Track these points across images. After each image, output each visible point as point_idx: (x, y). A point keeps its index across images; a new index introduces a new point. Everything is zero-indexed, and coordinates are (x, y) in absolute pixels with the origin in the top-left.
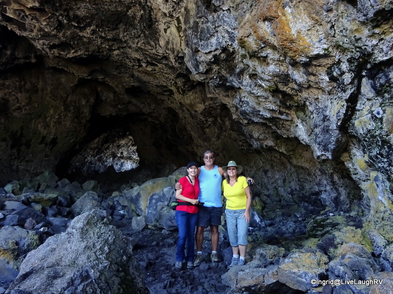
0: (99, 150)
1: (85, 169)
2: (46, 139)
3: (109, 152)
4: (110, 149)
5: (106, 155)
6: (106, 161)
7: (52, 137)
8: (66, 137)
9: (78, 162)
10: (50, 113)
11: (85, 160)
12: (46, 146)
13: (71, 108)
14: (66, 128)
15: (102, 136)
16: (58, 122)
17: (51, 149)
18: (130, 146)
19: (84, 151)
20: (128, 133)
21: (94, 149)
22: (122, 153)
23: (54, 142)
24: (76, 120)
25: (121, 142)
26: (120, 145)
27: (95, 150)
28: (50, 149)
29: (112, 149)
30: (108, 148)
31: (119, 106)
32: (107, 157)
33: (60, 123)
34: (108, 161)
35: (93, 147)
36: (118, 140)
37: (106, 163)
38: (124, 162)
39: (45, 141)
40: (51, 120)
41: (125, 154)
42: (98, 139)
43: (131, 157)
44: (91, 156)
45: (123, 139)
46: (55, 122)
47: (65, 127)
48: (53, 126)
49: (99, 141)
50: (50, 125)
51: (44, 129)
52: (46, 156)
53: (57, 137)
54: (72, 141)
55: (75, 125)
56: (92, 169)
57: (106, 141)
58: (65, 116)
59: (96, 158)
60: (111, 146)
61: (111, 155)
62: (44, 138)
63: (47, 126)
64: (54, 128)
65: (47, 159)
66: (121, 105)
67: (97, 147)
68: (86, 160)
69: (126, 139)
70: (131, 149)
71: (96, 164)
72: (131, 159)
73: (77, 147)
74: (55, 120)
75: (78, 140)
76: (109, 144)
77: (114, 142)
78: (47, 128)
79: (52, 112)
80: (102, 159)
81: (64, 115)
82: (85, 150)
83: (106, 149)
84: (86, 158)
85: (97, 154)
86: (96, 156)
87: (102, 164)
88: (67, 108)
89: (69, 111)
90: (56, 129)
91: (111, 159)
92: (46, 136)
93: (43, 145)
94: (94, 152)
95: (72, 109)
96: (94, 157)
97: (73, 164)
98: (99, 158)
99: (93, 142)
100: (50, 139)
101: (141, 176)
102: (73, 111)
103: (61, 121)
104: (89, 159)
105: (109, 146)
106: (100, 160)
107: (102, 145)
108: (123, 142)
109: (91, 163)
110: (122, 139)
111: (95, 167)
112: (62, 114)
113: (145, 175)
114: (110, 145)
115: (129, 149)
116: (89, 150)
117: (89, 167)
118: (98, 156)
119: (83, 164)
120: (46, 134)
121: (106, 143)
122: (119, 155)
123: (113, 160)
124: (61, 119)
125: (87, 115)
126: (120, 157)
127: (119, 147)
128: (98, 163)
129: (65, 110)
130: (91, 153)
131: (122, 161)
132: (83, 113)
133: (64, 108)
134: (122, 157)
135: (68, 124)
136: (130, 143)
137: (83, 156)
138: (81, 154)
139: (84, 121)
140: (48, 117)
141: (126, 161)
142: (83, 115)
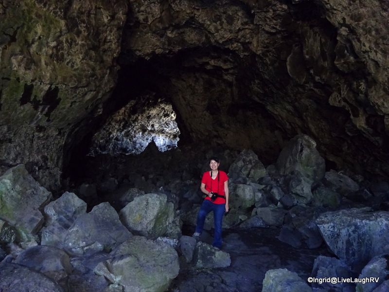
0: (126, 122)
1: (111, 146)
2: (34, 92)
3: (138, 125)
4: (139, 121)
5: (135, 129)
6: (135, 137)
7: (46, 88)
8: (76, 88)
9: (102, 138)
10: (36, 33)
11: (109, 136)
12: (36, 108)
13: (82, 27)
14: (75, 70)
15: (128, 106)
16: (57, 56)
17: (48, 115)
18: (162, 117)
19: (108, 125)
20: (159, 100)
21: (120, 121)
22: (153, 126)
23: (52, 98)
24: (93, 53)
25: (151, 112)
26: (150, 116)
27: (121, 123)
28: (46, 115)
29: (141, 120)
30: (136, 120)
31: (169, 34)
32: (135, 132)
33: (61, 59)
34: (137, 136)
35: (118, 119)
36: (148, 110)
37: (134, 139)
38: (155, 137)
39: (32, 98)
40: (40, 50)
41: (156, 126)
42: (123, 109)
43: (163, 130)
44: (117, 131)
45: (154, 108)
46: (51, 56)
47: (72, 66)
48: (46, 64)
49: (125, 111)
50: (40, 61)
51: (26, 69)
52: (40, 129)
53: (57, 89)
54: (88, 97)
55: (92, 63)
56: (119, 146)
57: (134, 111)
58: (71, 44)
59: (123, 133)
60: (139, 118)
61: (140, 128)
62: (28, 89)
63: (31, 62)
64: (49, 68)
65: (41, 135)
66: (172, 31)
67: (124, 119)
68: (111, 136)
69: (157, 108)
70: (163, 120)
71: (123, 140)
72: (163, 133)
73: (100, 111)
74: (50, 52)
75: (100, 95)
76: (137, 115)
77: (143, 112)
78: (33, 67)
79: (39, 29)
80: (130, 134)
81: (67, 41)
82: (110, 124)
83: (134, 121)
84: (110, 133)
85: (124, 127)
86: (123, 130)
87: (130, 140)
88: (72, 25)
89: (79, 33)
90: (54, 70)
91: (141, 133)
92: (32, 86)
93: (28, 107)
94: (120, 125)
95: (83, 29)
96: (121, 132)
97: (96, 141)
98: (126, 133)
99: (119, 113)
100: (43, 93)
101: (240, 164)
102: (86, 34)
103: (63, 55)
104: (115, 134)
105: (137, 118)
106: (127, 135)
107: (129, 117)
108: (154, 112)
109: (117, 139)
110: (152, 108)
111: (122, 144)
112: (63, 39)
113: (250, 162)
114: (139, 116)
115: (161, 120)
116: (113, 124)
117: (115, 145)
118: (125, 130)
119: (108, 141)
120: (33, 81)
121: (134, 115)
122: (149, 128)
123: (143, 134)
124: (62, 49)
125: (114, 46)
126: (151, 131)
127: (149, 118)
128: (125, 140)
129: (70, 30)
130: (117, 127)
131: (153, 135)
132: (105, 41)
133: (67, 25)
134: (153, 131)
135: (78, 61)
136: (162, 113)
137: (107, 131)
138: (104, 129)
139: (108, 59)
140: (33, 42)
141: (157, 135)
142: (106, 47)
